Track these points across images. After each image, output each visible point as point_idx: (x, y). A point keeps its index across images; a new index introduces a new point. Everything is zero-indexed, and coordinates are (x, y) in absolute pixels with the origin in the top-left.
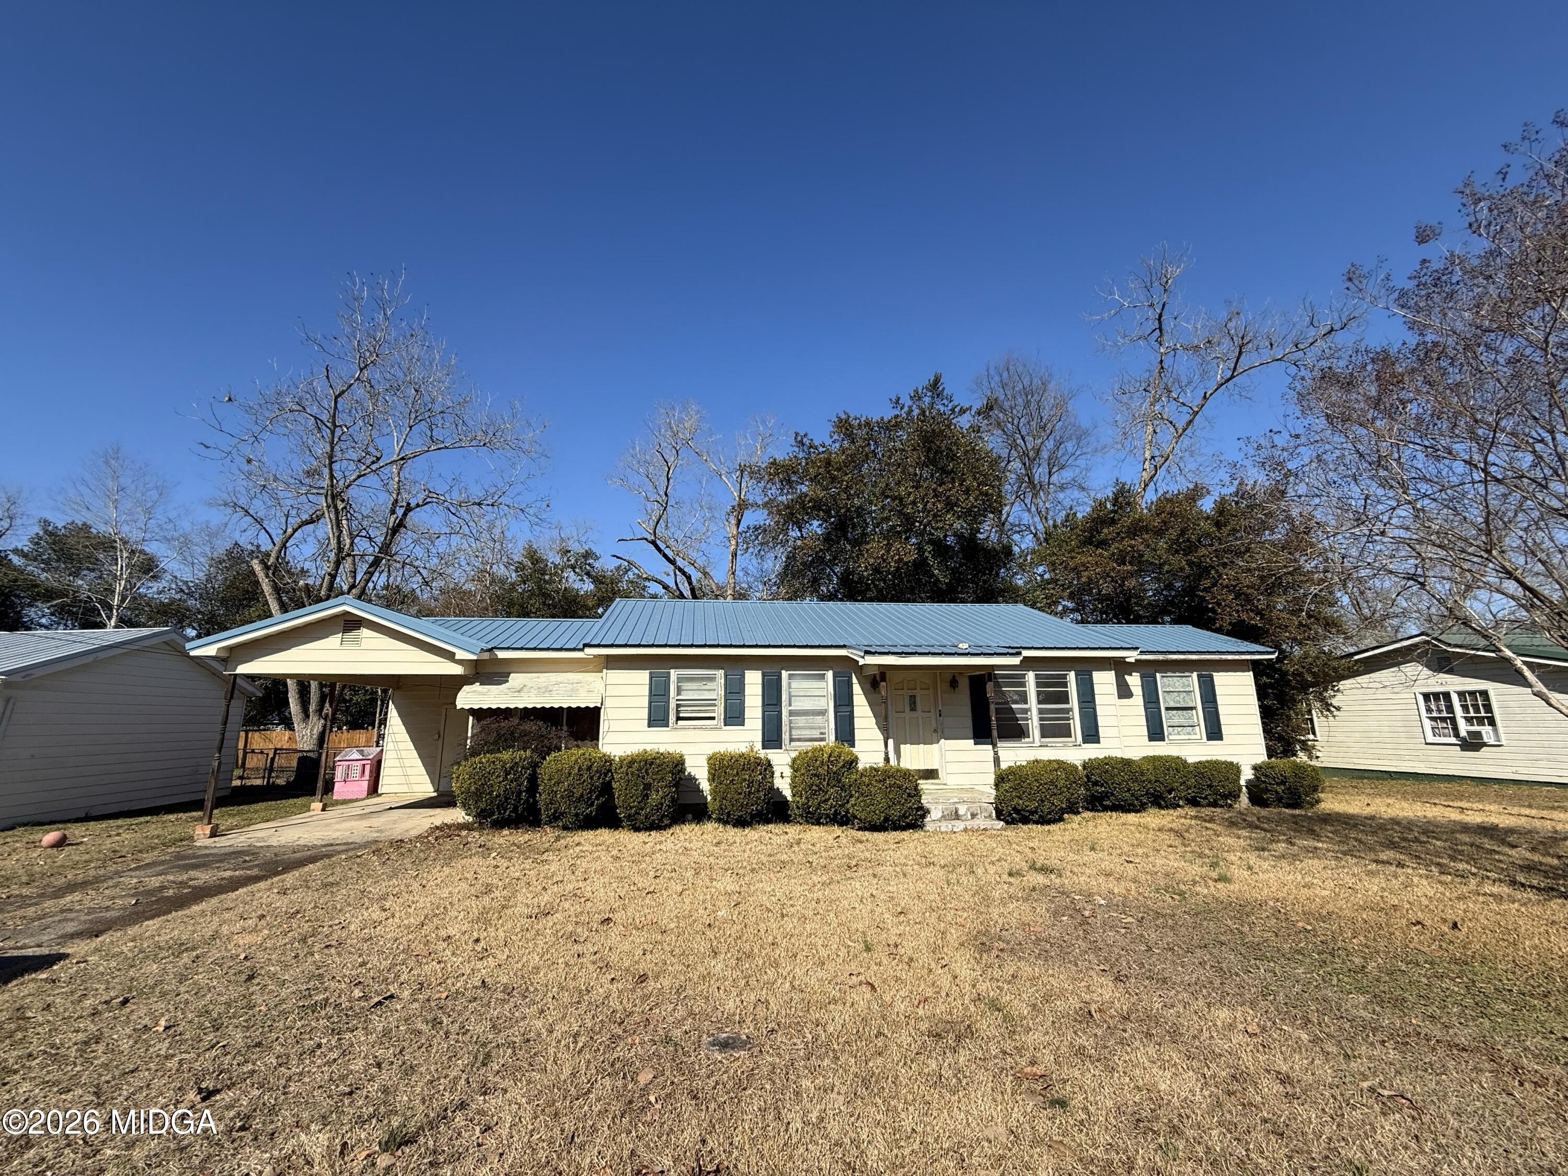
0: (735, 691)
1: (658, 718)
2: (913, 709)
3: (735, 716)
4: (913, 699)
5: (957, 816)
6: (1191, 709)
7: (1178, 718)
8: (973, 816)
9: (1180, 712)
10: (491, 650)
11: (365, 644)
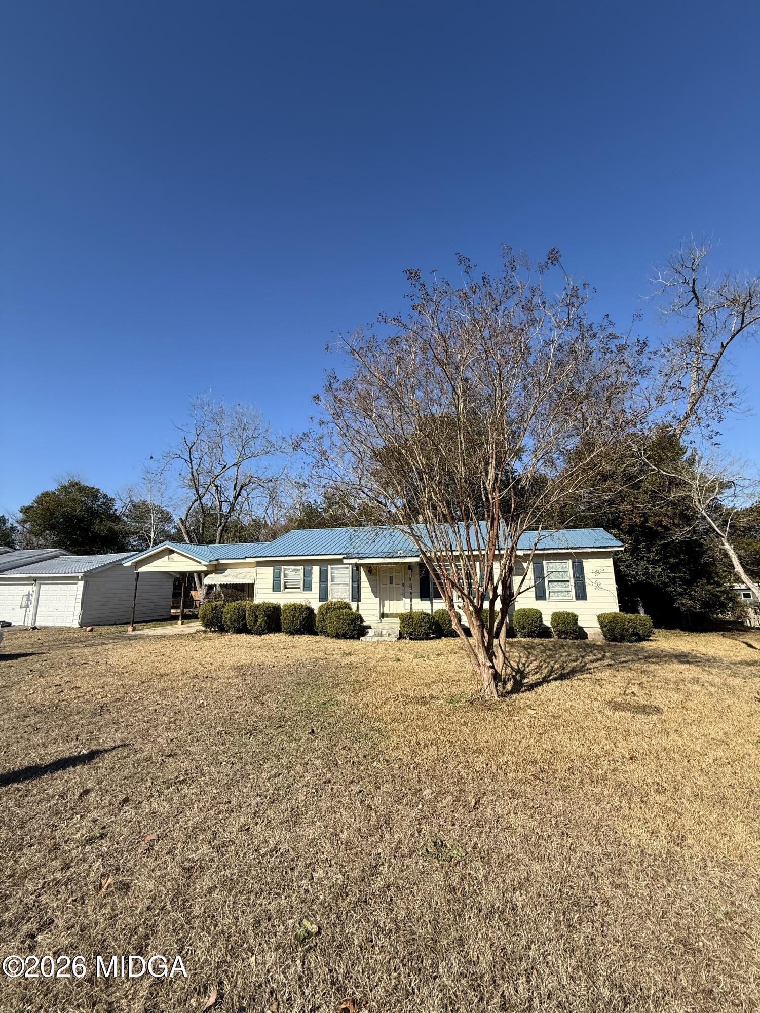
0: (308, 575)
1: (276, 588)
2: (391, 583)
3: (307, 587)
4: (391, 578)
5: (381, 635)
6: (568, 581)
7: (556, 587)
8: (389, 635)
9: (560, 584)
10: (218, 560)
11: (176, 559)
